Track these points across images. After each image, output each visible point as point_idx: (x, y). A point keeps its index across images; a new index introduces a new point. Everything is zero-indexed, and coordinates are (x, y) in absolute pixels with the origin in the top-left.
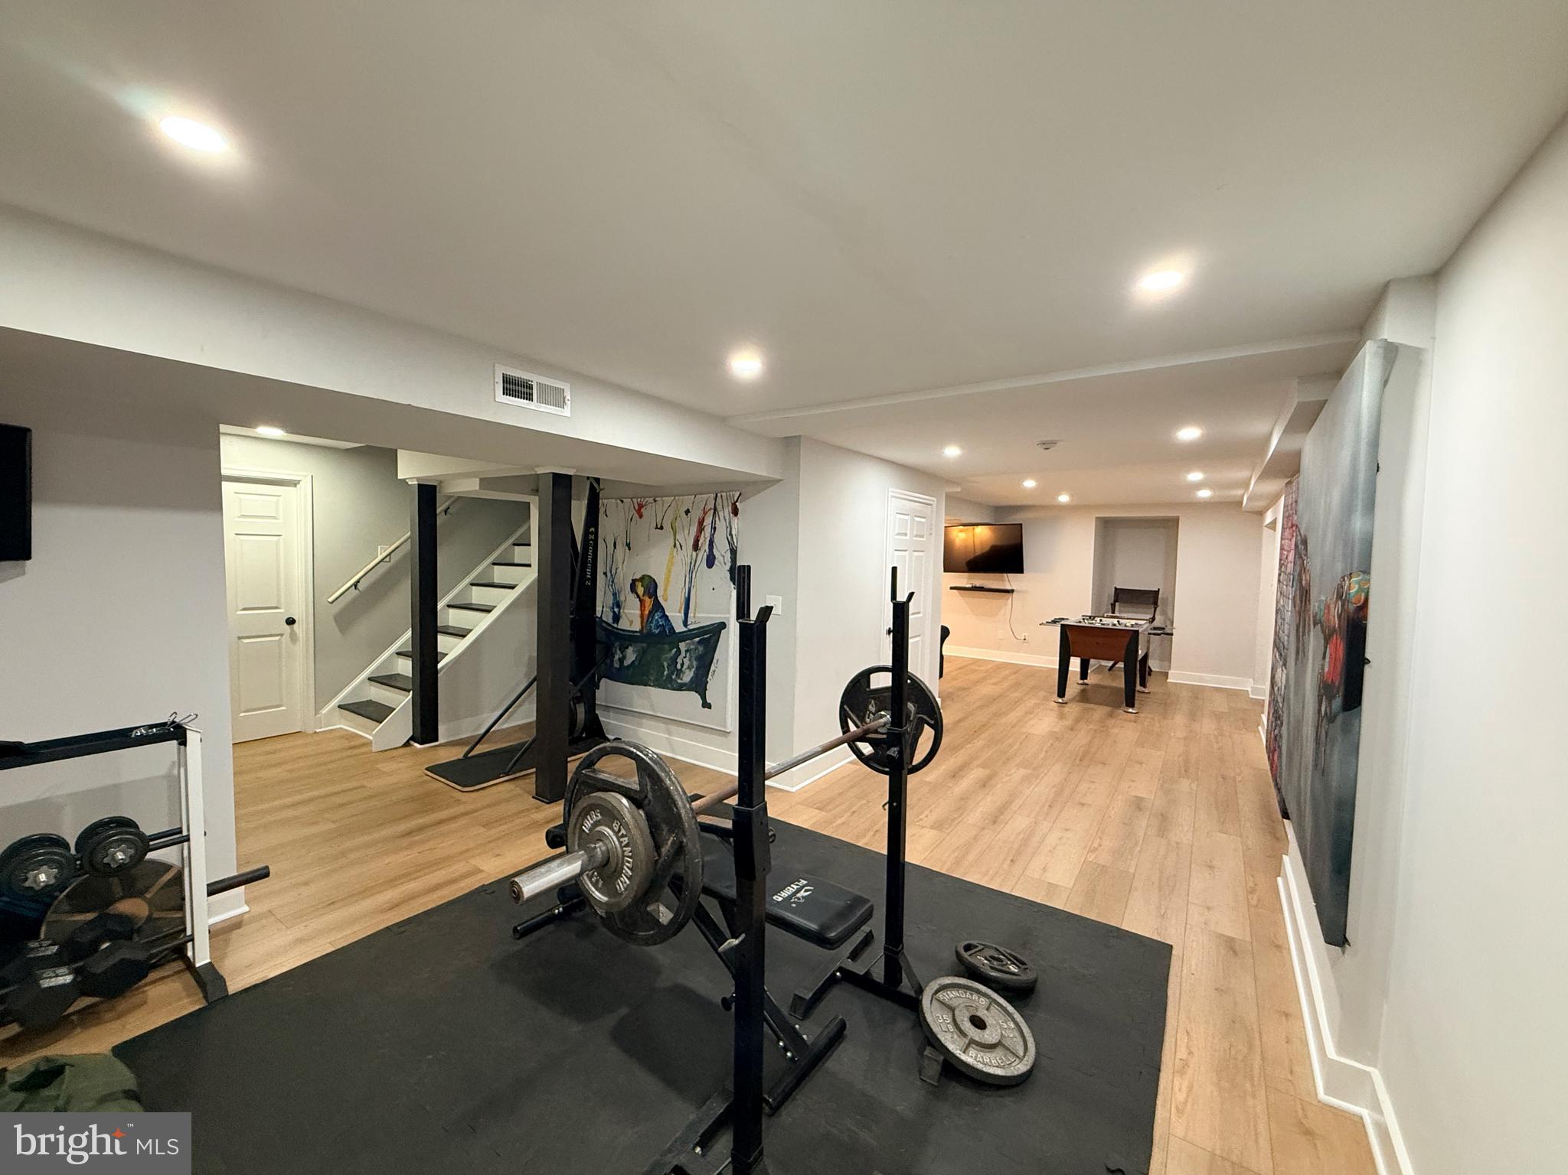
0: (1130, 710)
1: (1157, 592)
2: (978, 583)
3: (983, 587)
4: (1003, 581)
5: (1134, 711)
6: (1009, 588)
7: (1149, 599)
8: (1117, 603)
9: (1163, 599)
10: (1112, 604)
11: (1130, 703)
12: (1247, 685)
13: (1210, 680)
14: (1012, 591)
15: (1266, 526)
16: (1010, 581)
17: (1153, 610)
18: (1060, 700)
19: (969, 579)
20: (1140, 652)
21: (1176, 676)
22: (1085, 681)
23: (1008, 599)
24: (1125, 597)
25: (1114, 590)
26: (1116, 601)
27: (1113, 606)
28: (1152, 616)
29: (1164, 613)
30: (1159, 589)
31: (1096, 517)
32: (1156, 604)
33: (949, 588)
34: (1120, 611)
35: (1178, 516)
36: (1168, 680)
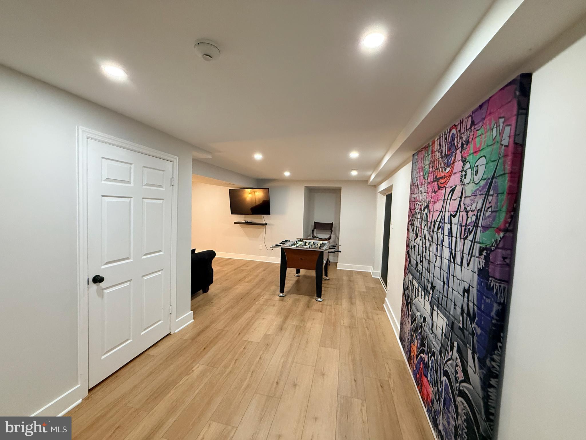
0: (319, 299)
1: (332, 224)
2: (249, 220)
3: (251, 222)
4: (262, 219)
5: (321, 300)
6: (264, 223)
7: (328, 227)
8: (315, 230)
9: (335, 227)
10: (312, 231)
11: (319, 295)
12: (370, 269)
13: (355, 267)
14: (266, 224)
15: (380, 193)
16: (265, 219)
17: (330, 233)
18: (281, 295)
19: (244, 218)
20: (324, 261)
21: (340, 266)
22: (299, 274)
23: (264, 229)
24: (319, 226)
25: (313, 223)
26: (315, 228)
27: (313, 231)
28: (330, 236)
29: (335, 234)
30: (333, 223)
31: (305, 187)
32: (331, 230)
33: (234, 223)
34: (316, 233)
35: (341, 187)
36: (337, 268)
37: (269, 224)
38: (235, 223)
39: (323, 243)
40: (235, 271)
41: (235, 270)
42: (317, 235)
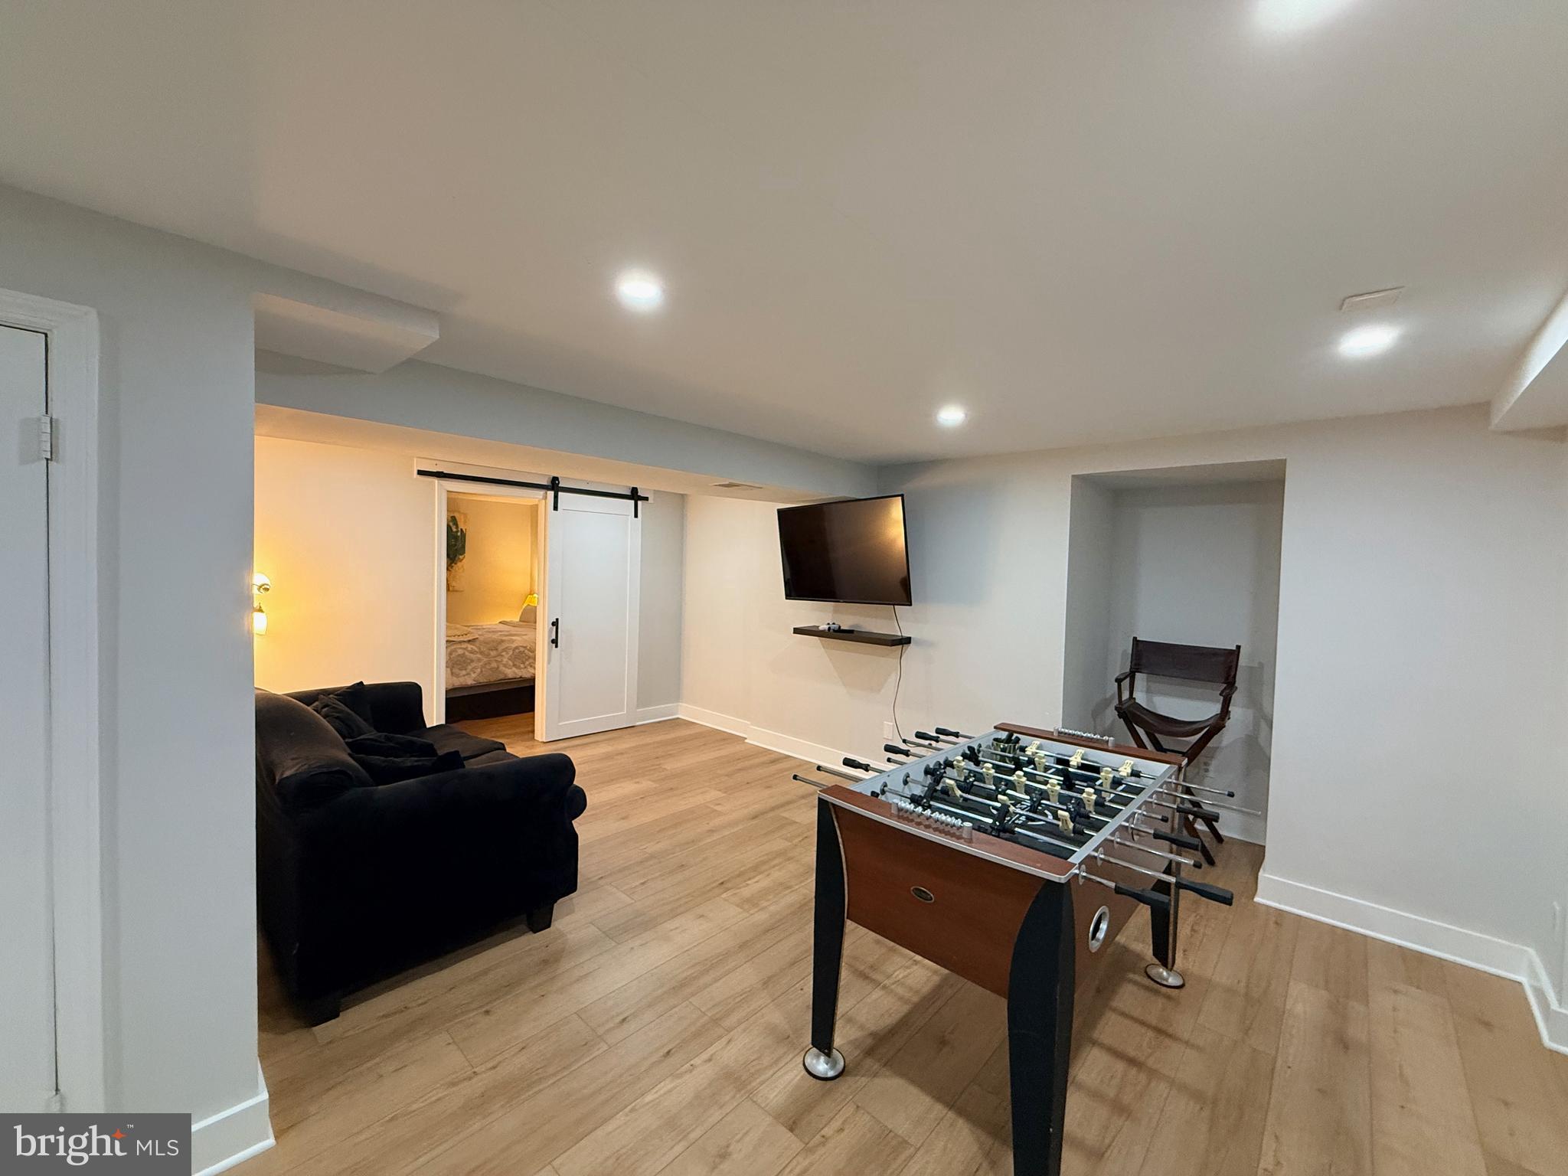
1: (1234, 653)
3: (857, 632)
4: (890, 618)
7: (1213, 667)
8: (1138, 674)
9: (1247, 675)
10: (1120, 681)
14: (907, 641)
16: (899, 620)
17: (1223, 694)
18: (820, 1064)
19: (834, 612)
24: (1160, 660)
25: (1130, 642)
26: (1136, 668)
27: (1128, 678)
28: (1218, 711)
30: (1239, 647)
31: (1073, 476)
32: (1230, 684)
33: (794, 633)
34: (1148, 691)
35: (1283, 462)
36: (1257, 899)
37: (920, 643)
38: (797, 631)
39: (1135, 774)
40: (754, 822)
41: (755, 817)
42: (1149, 701)
